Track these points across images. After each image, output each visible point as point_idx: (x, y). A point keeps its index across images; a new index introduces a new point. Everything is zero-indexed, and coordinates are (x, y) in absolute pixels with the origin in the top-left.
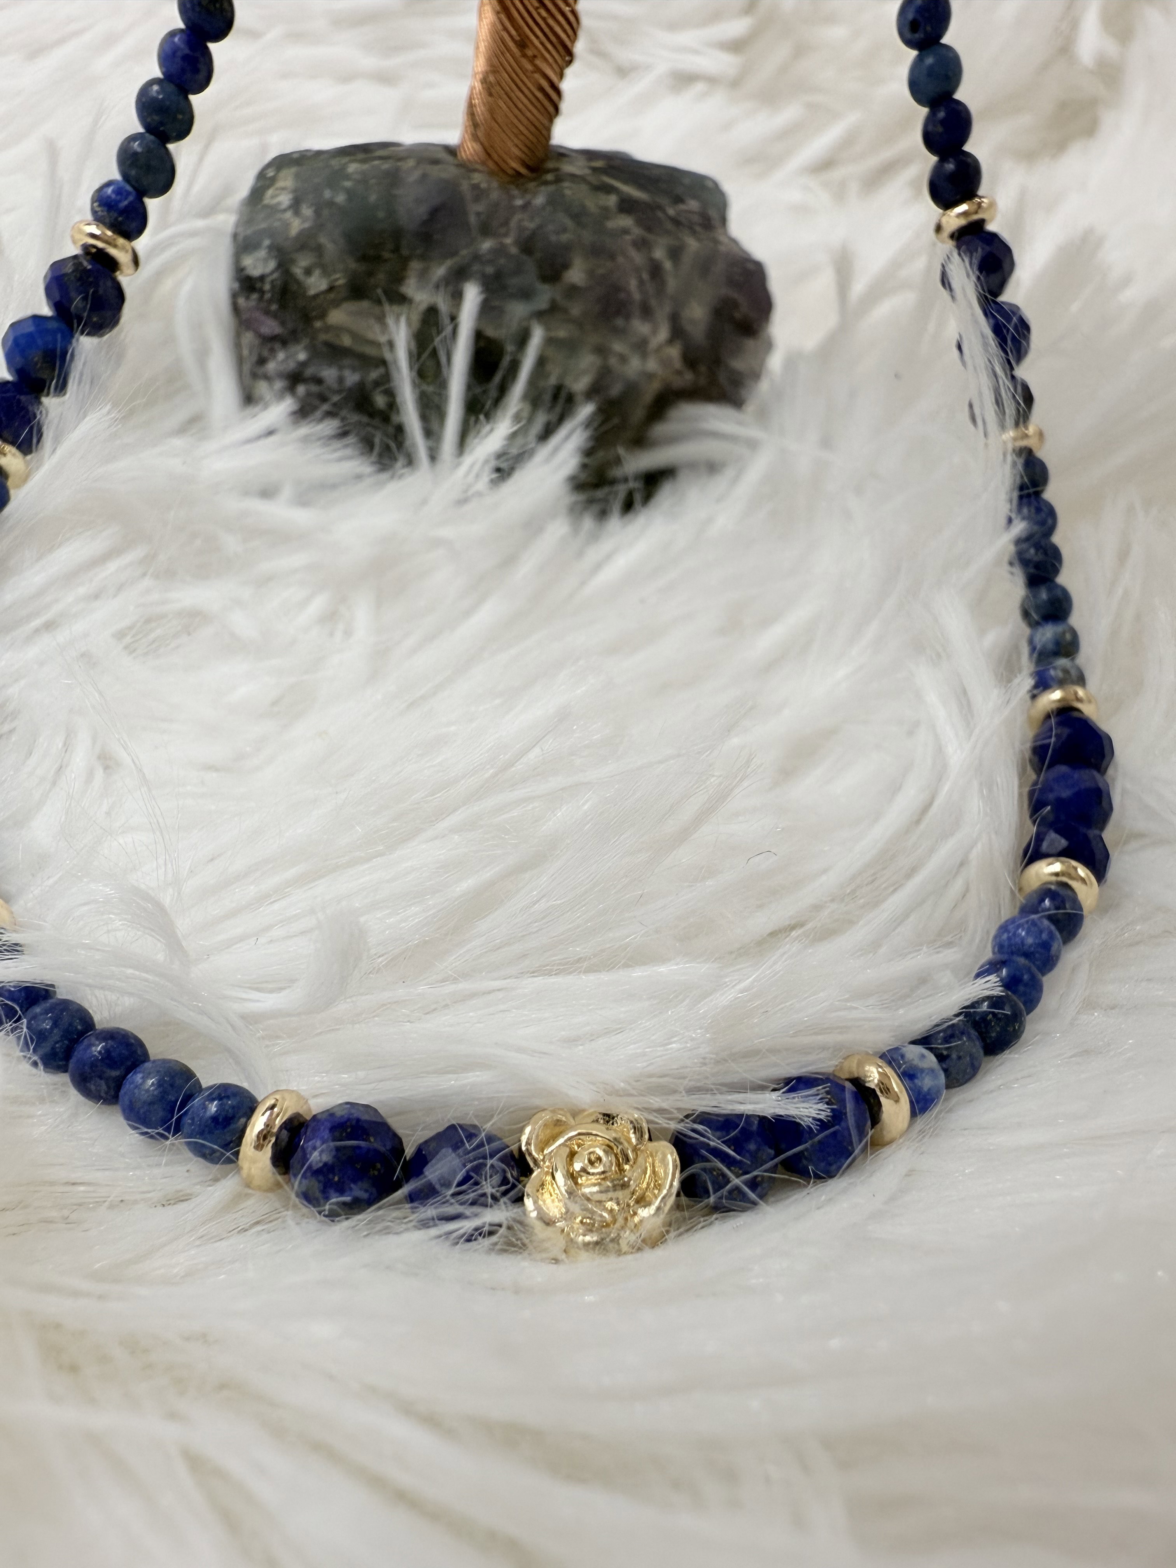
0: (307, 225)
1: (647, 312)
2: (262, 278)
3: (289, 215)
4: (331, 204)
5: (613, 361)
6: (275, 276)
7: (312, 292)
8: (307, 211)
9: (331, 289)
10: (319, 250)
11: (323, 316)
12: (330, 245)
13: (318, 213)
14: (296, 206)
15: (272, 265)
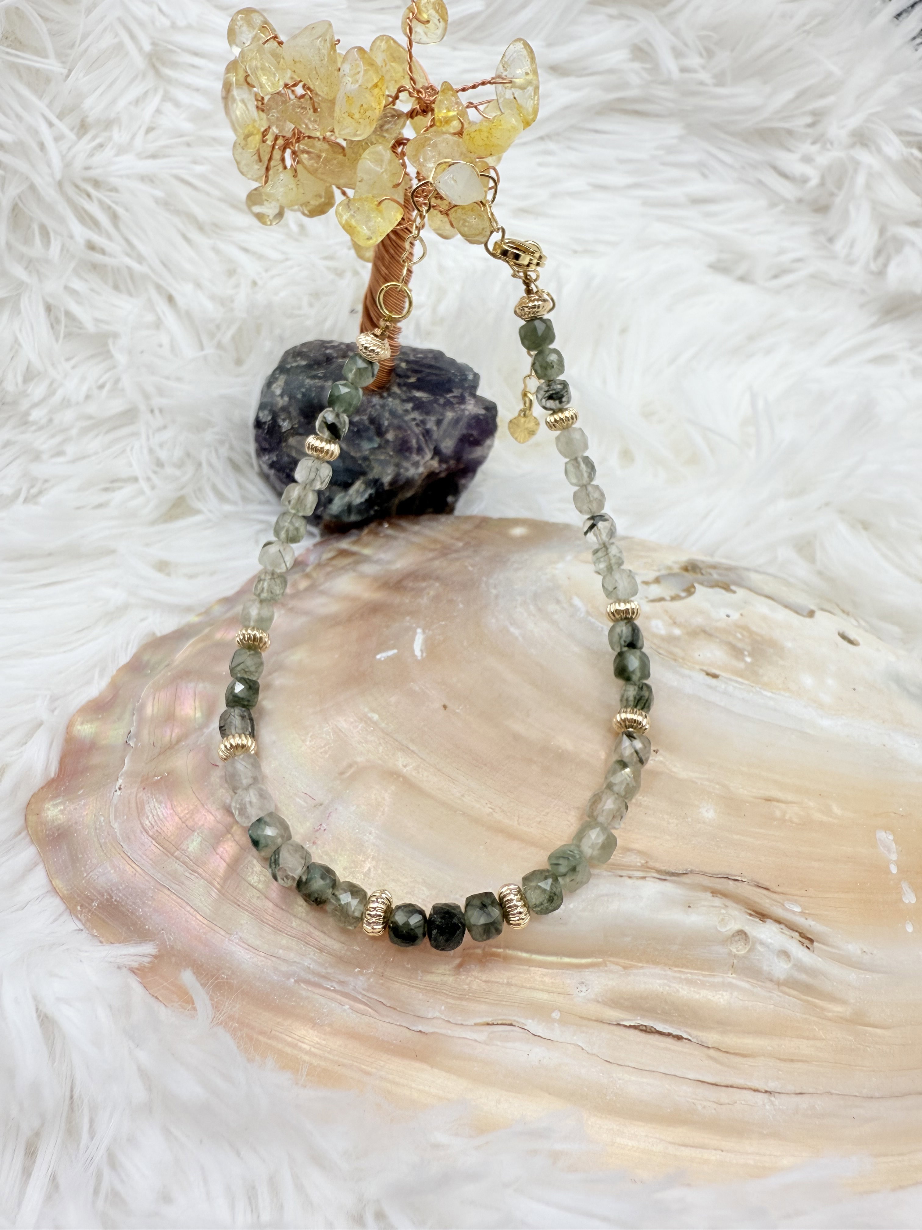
0: (285, 404)
1: (420, 450)
2: (265, 423)
3: (279, 399)
4: (295, 397)
5: (402, 470)
6: (270, 422)
7: (284, 430)
8: (286, 399)
9: (292, 428)
10: (289, 413)
11: (286, 441)
12: (294, 412)
13: (290, 399)
14: (282, 395)
15: (270, 418)
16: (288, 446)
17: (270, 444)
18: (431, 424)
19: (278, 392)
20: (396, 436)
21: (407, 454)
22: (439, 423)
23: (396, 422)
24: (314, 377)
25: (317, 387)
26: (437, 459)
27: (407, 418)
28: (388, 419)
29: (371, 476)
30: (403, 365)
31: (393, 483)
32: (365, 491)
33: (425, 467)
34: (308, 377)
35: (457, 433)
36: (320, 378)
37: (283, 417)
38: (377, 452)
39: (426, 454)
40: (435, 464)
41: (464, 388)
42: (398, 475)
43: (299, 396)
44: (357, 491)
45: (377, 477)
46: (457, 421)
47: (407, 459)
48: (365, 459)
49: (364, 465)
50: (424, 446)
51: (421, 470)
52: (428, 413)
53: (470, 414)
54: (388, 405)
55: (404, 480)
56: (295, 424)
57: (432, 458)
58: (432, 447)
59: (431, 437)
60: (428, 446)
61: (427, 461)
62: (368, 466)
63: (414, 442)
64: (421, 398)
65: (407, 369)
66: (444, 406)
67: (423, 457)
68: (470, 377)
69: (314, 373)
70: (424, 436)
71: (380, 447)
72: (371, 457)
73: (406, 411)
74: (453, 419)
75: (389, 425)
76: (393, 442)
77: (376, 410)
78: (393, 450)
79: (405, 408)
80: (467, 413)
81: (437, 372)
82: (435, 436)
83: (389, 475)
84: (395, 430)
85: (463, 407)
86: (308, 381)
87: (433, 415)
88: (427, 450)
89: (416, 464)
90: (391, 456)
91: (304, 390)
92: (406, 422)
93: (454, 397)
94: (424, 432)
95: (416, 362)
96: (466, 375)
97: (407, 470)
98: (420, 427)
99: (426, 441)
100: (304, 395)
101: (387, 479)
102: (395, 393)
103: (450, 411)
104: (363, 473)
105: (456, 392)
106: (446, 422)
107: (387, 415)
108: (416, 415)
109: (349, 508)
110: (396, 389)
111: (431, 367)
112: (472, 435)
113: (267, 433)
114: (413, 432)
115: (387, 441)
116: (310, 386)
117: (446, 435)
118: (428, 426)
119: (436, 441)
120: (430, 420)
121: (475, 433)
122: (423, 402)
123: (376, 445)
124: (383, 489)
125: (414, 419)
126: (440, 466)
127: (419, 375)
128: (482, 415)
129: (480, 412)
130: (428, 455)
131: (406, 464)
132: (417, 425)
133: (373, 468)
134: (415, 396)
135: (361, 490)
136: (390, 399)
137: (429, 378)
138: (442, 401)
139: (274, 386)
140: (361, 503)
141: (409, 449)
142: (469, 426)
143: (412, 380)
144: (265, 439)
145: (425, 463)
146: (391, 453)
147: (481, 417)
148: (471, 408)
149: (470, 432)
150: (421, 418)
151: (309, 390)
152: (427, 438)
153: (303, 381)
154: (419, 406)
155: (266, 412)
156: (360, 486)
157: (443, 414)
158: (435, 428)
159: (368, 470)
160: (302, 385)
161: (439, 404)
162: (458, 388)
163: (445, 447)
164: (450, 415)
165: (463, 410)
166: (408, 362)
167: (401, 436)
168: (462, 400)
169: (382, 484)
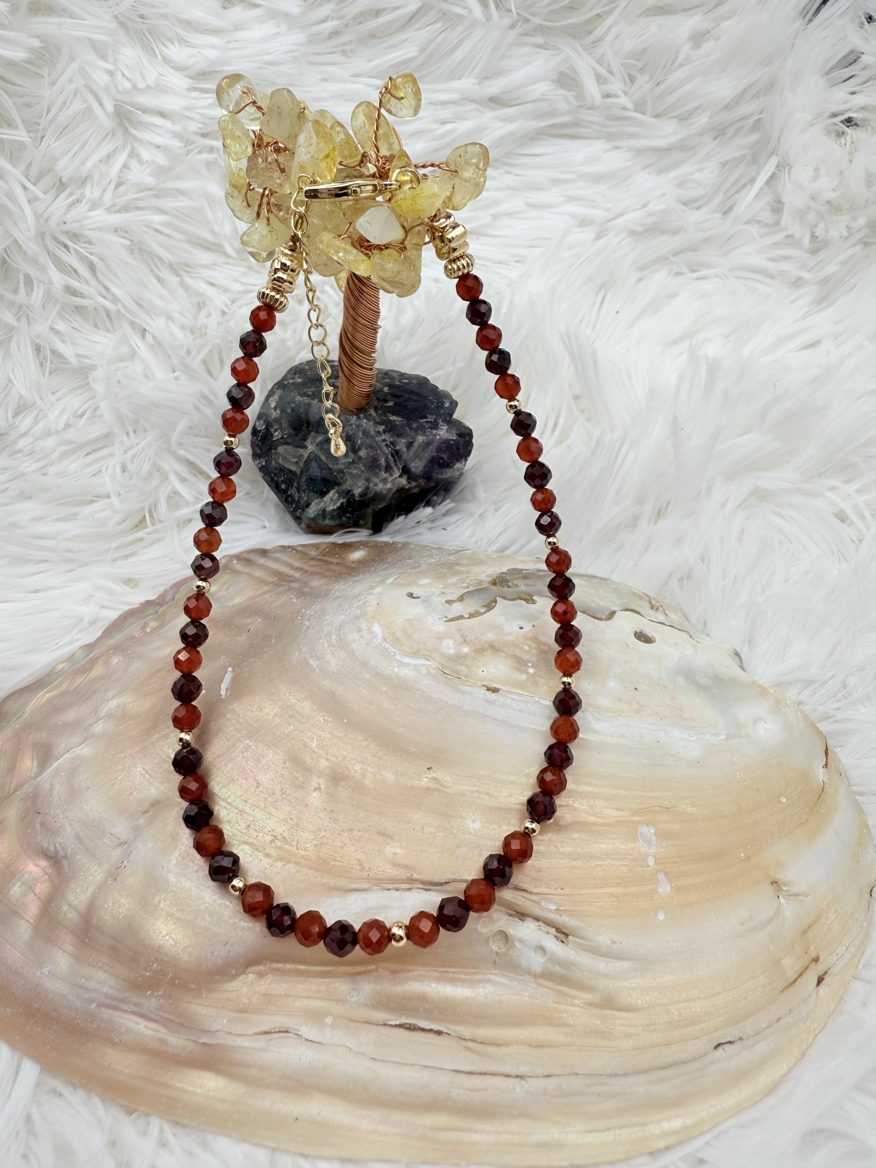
16: (277, 453)
17: (261, 450)
18: (401, 444)
19: (273, 405)
20: (368, 454)
21: (377, 471)
22: (409, 445)
23: (368, 441)
24: (305, 395)
25: (305, 404)
26: (405, 477)
27: (377, 439)
28: (361, 438)
29: (344, 487)
30: (386, 389)
31: (363, 494)
32: (338, 499)
33: (393, 484)
34: (299, 394)
35: (428, 455)
36: (308, 396)
37: (275, 427)
38: (352, 466)
39: (394, 471)
40: (404, 481)
41: (439, 415)
42: (368, 488)
43: (289, 410)
44: (332, 499)
45: (349, 488)
46: (428, 444)
47: (377, 475)
48: (341, 471)
49: (338, 477)
50: (393, 464)
51: (389, 486)
52: (399, 436)
53: (441, 439)
54: (362, 426)
55: (372, 494)
56: (285, 434)
57: (400, 476)
58: (401, 467)
59: (400, 457)
60: (396, 465)
61: (396, 478)
62: (342, 478)
63: (383, 461)
64: (395, 421)
65: (388, 393)
66: (416, 430)
67: (391, 475)
68: (447, 405)
69: (305, 390)
70: (392, 456)
71: (353, 462)
72: (345, 471)
73: (379, 432)
74: (423, 442)
75: (361, 444)
76: (366, 458)
77: (352, 429)
78: (365, 467)
79: (377, 429)
80: (438, 437)
81: (415, 398)
82: (405, 456)
83: (359, 487)
84: (367, 449)
85: (435, 432)
86: (298, 398)
87: (403, 438)
88: (395, 468)
89: (385, 481)
90: (362, 471)
91: (293, 406)
92: (377, 442)
93: (427, 422)
94: (393, 452)
95: (399, 387)
96: (443, 403)
97: (376, 485)
98: (390, 447)
99: (395, 461)
100: (293, 410)
101: (357, 491)
102: (370, 415)
103: (421, 435)
104: (338, 484)
105: (431, 418)
106: (416, 444)
107: (360, 434)
108: (387, 437)
109: (323, 513)
110: (372, 412)
111: (412, 392)
112: (442, 458)
113: (260, 441)
114: (382, 451)
115: (360, 458)
116: (300, 402)
117: (416, 456)
118: (398, 448)
119: (405, 461)
120: (401, 441)
121: (445, 457)
122: (396, 425)
123: (351, 460)
124: (354, 499)
125: (384, 441)
126: (409, 483)
127: (398, 400)
128: (453, 440)
129: (451, 438)
130: (397, 474)
131: (375, 480)
132: (387, 446)
133: (347, 479)
134: (389, 419)
135: (335, 498)
136: (365, 421)
137: (406, 403)
138: (414, 425)
139: (271, 399)
140: (333, 510)
141: (379, 467)
142: (439, 450)
143: (390, 404)
144: (257, 445)
145: (393, 480)
146: (363, 468)
147: (452, 442)
148: (443, 433)
149: (440, 455)
150: (392, 439)
151: (299, 405)
152: (396, 458)
153: (295, 397)
154: (391, 428)
155: (262, 422)
156: (334, 495)
157: (414, 438)
158: (405, 450)
159: (341, 481)
160: (293, 401)
161: (411, 428)
162: (432, 414)
163: (414, 467)
164: (420, 438)
165: (435, 435)
166: (391, 386)
167: (371, 454)
168: (435, 426)
169: (353, 495)
